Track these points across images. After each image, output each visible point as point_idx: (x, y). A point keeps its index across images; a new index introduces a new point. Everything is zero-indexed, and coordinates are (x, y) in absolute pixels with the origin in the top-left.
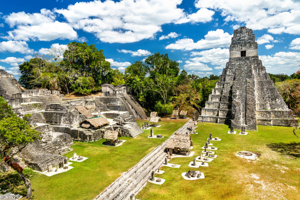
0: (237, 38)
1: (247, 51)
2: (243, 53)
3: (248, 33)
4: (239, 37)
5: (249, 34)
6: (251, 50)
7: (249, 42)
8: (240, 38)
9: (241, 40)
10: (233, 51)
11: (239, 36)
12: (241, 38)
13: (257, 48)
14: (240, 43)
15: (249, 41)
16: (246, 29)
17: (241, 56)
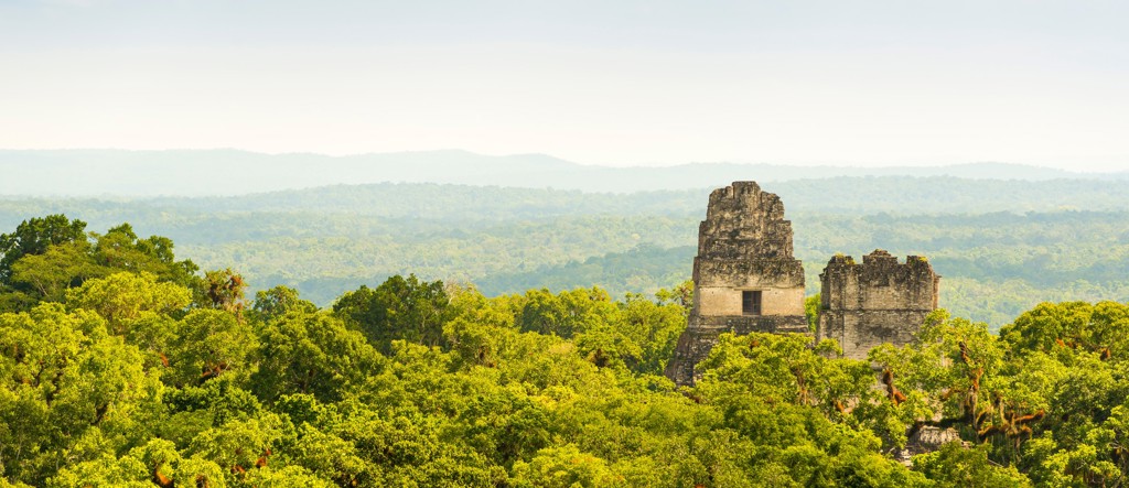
0: (723, 228)
1: (764, 294)
2: (752, 300)
3: (765, 214)
4: (730, 226)
5: (769, 215)
6: (781, 292)
7: (770, 252)
8: (736, 232)
9: (740, 243)
10: (713, 289)
11: (731, 221)
12: (742, 233)
13: (802, 285)
14: (738, 255)
15: (771, 247)
16: (759, 193)
17: (744, 311)
